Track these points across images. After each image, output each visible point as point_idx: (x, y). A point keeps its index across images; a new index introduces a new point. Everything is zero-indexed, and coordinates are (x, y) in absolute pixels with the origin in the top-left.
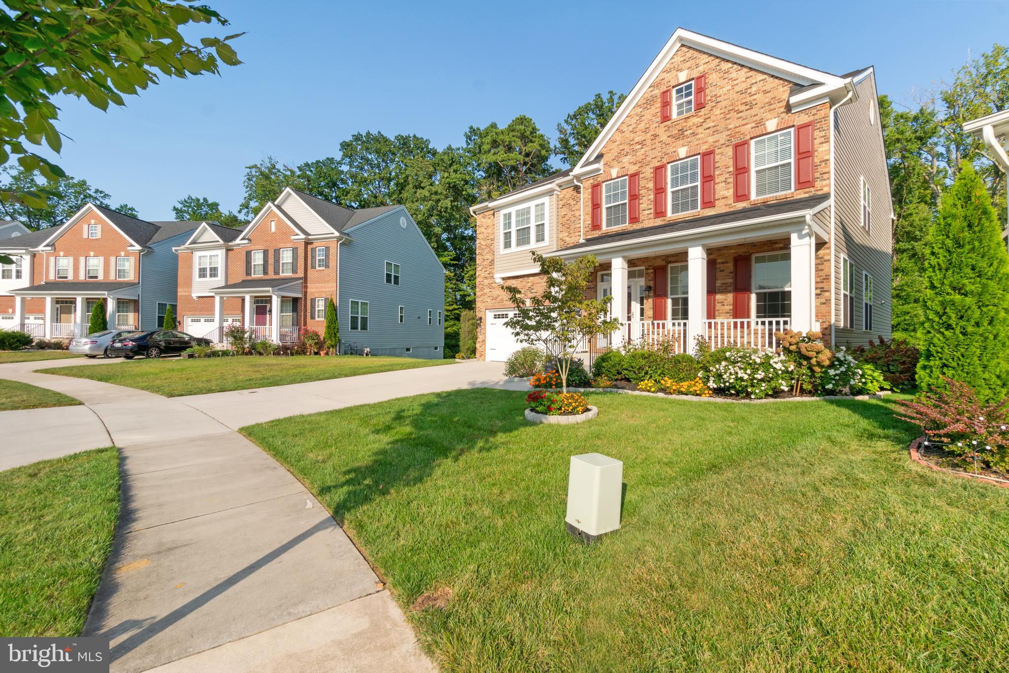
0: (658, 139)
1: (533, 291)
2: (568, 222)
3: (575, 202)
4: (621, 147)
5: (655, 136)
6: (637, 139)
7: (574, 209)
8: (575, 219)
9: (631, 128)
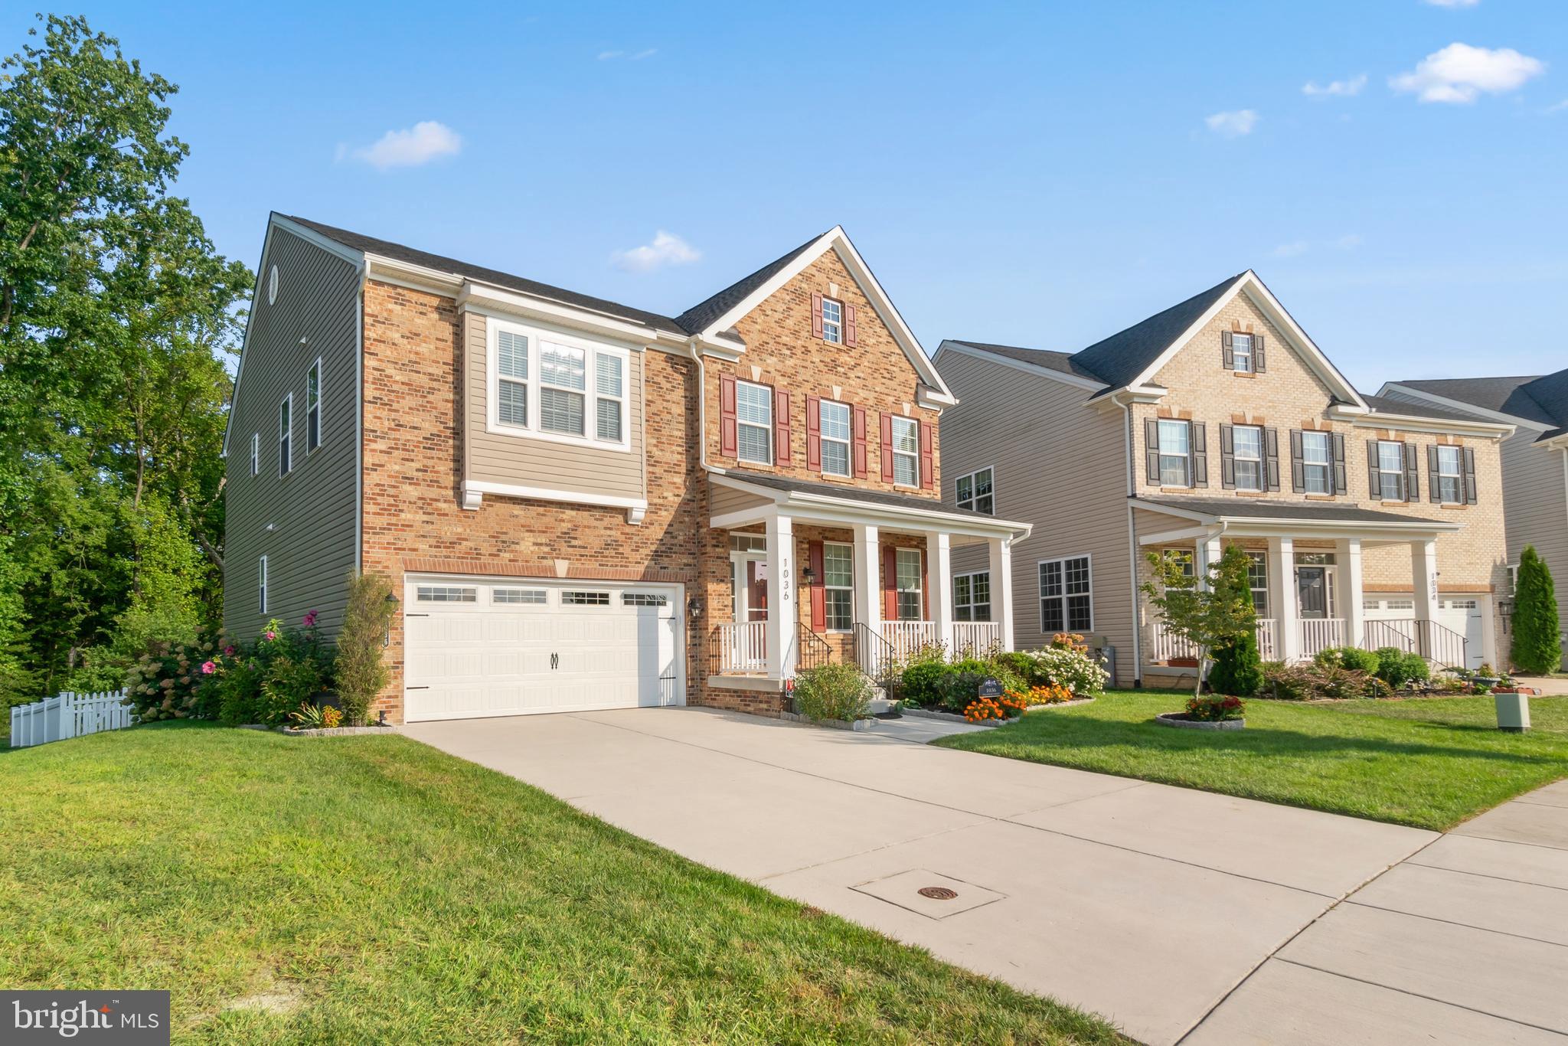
0: (808, 357)
1: (574, 542)
2: (657, 419)
3: (669, 386)
4: (765, 337)
5: (807, 351)
6: (785, 339)
7: (668, 397)
8: (669, 417)
9: (777, 316)
